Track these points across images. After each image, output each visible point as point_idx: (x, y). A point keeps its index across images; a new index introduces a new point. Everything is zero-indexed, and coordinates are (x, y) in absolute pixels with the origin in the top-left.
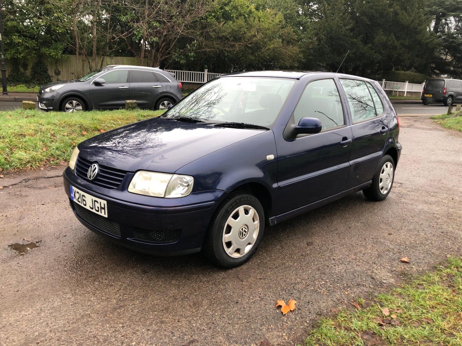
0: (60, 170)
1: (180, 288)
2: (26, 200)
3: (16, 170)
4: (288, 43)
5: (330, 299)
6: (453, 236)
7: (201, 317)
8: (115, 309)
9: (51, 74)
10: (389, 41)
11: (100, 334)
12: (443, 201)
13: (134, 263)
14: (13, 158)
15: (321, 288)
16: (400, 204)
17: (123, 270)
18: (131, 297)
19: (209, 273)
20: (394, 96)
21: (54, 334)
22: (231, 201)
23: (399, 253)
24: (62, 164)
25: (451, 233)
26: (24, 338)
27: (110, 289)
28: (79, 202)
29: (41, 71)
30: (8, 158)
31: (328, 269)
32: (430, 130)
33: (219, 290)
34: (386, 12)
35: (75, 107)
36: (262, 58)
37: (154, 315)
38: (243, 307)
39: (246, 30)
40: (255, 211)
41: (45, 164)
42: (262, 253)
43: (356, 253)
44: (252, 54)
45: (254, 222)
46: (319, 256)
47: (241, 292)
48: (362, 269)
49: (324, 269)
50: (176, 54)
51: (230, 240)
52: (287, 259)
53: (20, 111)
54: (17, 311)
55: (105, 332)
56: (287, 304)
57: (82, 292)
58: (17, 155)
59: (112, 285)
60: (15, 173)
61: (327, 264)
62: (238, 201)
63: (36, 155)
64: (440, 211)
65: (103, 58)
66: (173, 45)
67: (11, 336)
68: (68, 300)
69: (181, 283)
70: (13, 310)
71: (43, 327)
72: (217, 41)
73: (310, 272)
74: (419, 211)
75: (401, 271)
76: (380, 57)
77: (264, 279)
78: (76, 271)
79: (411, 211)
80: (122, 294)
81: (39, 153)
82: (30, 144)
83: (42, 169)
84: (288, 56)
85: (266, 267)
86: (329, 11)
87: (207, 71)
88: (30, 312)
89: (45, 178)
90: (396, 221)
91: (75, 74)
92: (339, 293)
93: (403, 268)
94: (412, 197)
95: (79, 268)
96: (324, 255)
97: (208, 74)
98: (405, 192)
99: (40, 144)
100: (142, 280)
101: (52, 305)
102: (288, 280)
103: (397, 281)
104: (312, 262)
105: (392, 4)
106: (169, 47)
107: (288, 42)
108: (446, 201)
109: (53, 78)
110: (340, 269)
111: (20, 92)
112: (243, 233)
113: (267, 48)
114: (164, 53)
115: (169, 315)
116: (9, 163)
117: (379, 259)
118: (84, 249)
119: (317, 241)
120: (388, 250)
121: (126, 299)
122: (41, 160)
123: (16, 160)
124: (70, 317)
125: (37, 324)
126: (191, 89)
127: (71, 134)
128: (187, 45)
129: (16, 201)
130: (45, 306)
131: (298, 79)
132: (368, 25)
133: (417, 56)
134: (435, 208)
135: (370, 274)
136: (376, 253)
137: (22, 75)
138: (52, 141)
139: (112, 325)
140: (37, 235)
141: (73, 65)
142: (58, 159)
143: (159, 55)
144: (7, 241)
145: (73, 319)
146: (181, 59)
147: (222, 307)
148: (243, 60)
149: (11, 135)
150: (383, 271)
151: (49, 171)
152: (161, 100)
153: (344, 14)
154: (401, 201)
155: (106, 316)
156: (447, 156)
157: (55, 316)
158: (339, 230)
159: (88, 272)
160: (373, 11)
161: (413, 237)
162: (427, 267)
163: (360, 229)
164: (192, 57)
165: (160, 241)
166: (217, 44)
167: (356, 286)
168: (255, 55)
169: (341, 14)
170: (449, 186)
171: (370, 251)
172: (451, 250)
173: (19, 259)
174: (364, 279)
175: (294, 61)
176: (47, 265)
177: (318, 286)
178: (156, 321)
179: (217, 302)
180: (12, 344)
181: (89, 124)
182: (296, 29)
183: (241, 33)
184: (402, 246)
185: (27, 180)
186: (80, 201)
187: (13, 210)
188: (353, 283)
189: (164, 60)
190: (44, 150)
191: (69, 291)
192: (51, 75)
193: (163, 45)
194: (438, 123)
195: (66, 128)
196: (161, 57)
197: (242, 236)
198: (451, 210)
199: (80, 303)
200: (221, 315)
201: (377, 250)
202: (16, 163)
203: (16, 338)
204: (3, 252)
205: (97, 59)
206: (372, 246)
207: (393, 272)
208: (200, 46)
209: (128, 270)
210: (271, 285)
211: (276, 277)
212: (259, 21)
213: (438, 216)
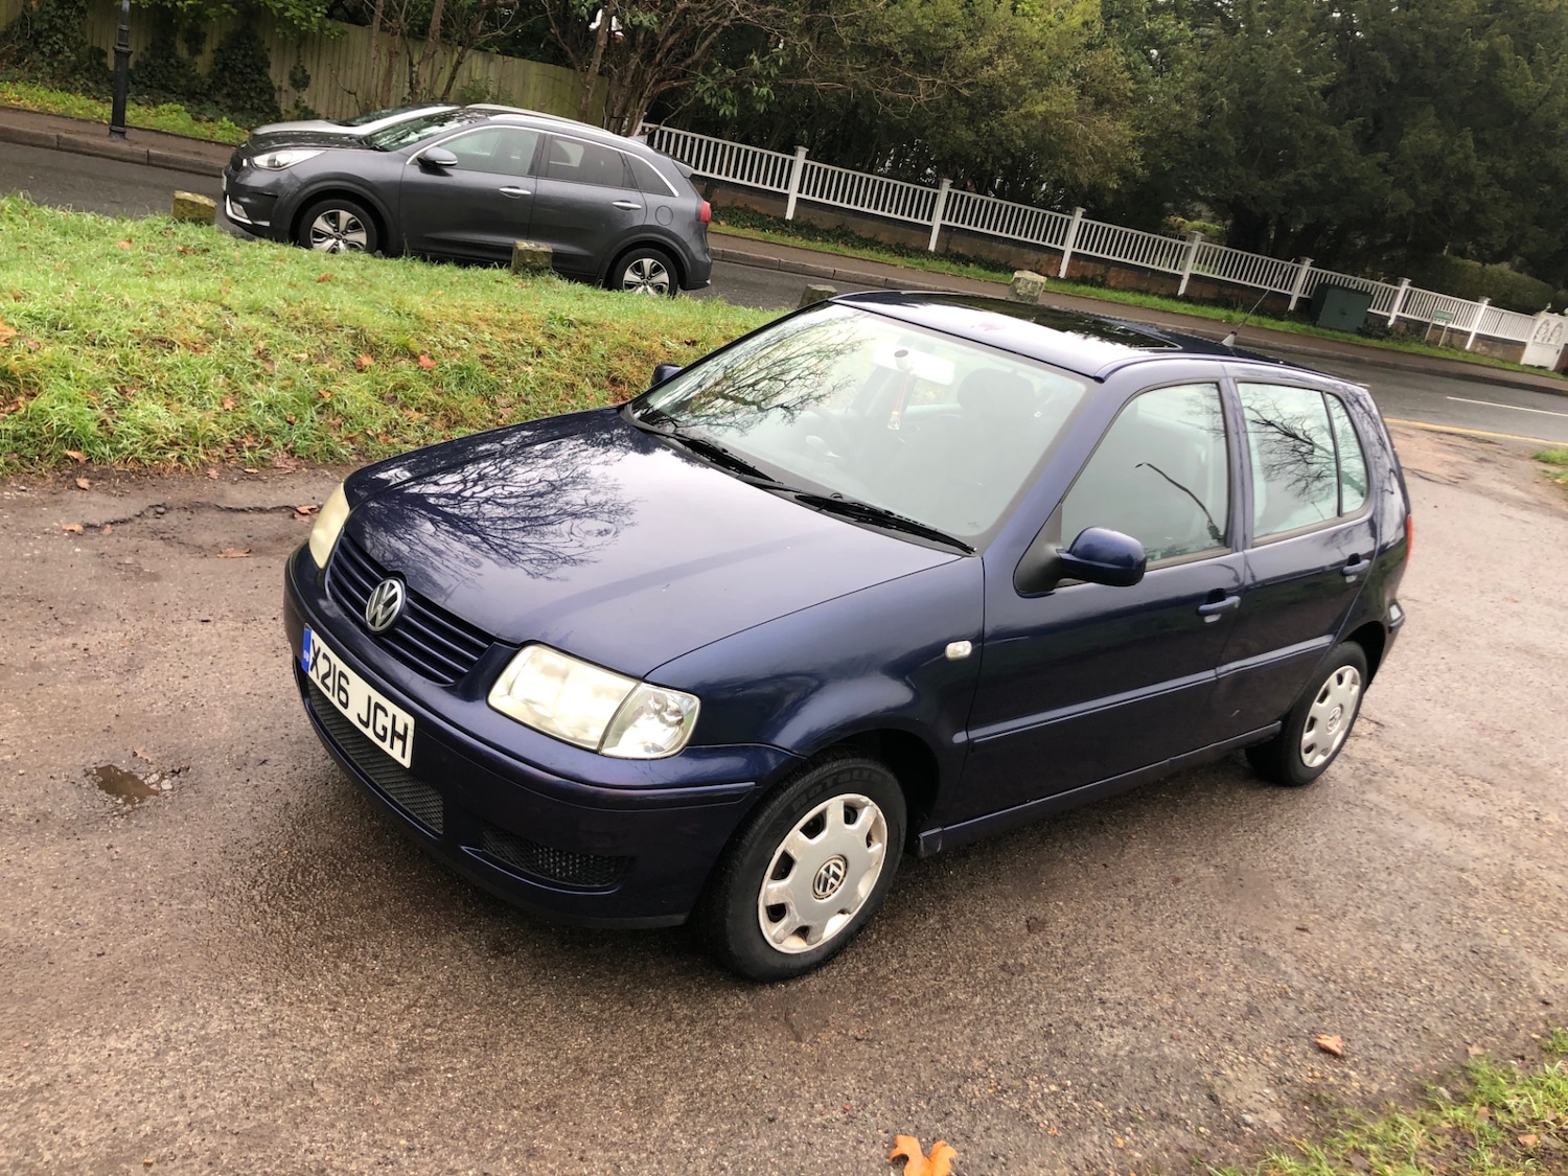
0: (269, 485)
1: (600, 1032)
2: (153, 594)
3: (131, 465)
4: (1101, 102)
5: (1063, 1156)
6: (1505, 970)
7: (653, 1153)
8: (391, 1076)
9: (278, 79)
10: (1453, 153)
11: (336, 1163)
12: (1506, 822)
13: (471, 907)
14: (124, 423)
15: (1043, 1108)
16: (1358, 810)
17: (431, 928)
18: (447, 1038)
19: (701, 987)
20: (1428, 343)
21: (199, 1139)
22: (807, 778)
23: (1316, 1010)
24: (278, 464)
25: (1501, 960)
26: (107, 1139)
27: (387, 994)
28: (328, 688)
29: (246, 66)
30: (109, 420)
31: (1079, 1038)
32: (1525, 505)
33: (723, 1062)
34: (1460, 48)
35: (345, 232)
36: (1001, 144)
37: (510, 1120)
38: (788, 1140)
39: (962, 37)
40: (880, 813)
41: (224, 455)
42: (879, 938)
43: (1176, 988)
44: (970, 121)
45: (869, 845)
46: (1056, 980)
47: (791, 1079)
48: (1185, 1058)
49: (1065, 1037)
50: (710, 83)
51: (781, 902)
52: (955, 976)
53: (163, 225)
54: (94, 1033)
55: (354, 1158)
56: (926, 1152)
57: (297, 992)
58: (140, 413)
59: (392, 984)
60: (127, 476)
61: (1076, 1017)
62: (829, 782)
63: (200, 421)
64: (1487, 860)
65: (462, 56)
66: (703, 46)
67: (70, 1123)
68: (252, 1018)
69: (606, 1015)
70: (82, 1026)
71: (169, 1104)
72: (857, 61)
73: (1018, 1038)
74: (1415, 852)
75: (1311, 1086)
76: (1408, 205)
77: (870, 1042)
78: (285, 907)
79: (1389, 845)
80: (418, 1021)
81: (209, 416)
82: (185, 378)
83: (213, 473)
84: (1090, 150)
85: (882, 997)
86: (1264, 13)
87: (804, 154)
88: (131, 1043)
89: (219, 509)
90: (1332, 877)
91: (359, 94)
92: (1096, 1138)
93: (1317, 1074)
94: (1403, 787)
95: (297, 899)
96: (1072, 980)
97: (805, 166)
98: (1386, 762)
99: (216, 385)
100: (489, 979)
101: (203, 1027)
102: (944, 1059)
103: (1289, 1122)
104: (1032, 1001)
105: (1488, 24)
106: (690, 54)
107: (1100, 100)
108: (1515, 824)
109: (284, 95)
110: (1113, 1042)
111: (167, 134)
112: (826, 880)
113: (1022, 111)
114: (669, 70)
115: (557, 1128)
116: (111, 437)
117: (1248, 1024)
118: (317, 822)
119: (1062, 916)
120: (1283, 995)
121: (430, 1045)
122: (214, 442)
123: (135, 431)
124: (254, 1083)
125: (149, 1093)
126: (738, 208)
127: (320, 359)
128: (753, 56)
129: (122, 591)
130: (181, 1025)
131: (1100, 380)
132: (1389, 84)
133: (1539, 221)
134: (1471, 846)
135: (1209, 1078)
136: (1243, 997)
137: (181, 70)
138: (258, 376)
139: (377, 1136)
140: (176, 741)
141: (357, 61)
142: (268, 443)
143: (651, 75)
144: (81, 754)
145: (262, 1091)
146: (724, 100)
147: (723, 1126)
148: (933, 137)
149: (129, 337)
150: (1254, 1076)
151: (234, 483)
152: (633, 252)
153: (1313, 33)
154: (1366, 797)
155: (364, 1100)
156: (1558, 632)
157: (208, 1072)
158: (1140, 886)
159: (321, 918)
160: (1416, 37)
161: (1376, 953)
162: (1397, 1083)
163: (1208, 890)
164: (761, 99)
165: (563, 880)
166: (853, 69)
167: (1155, 1119)
168: (979, 129)
169: (1303, 32)
170: (1538, 763)
171: (1224, 988)
172: (1488, 1026)
173: (114, 828)
174: (1185, 1098)
175: (1107, 170)
176: (199, 869)
177: (1035, 1101)
178: (512, 1144)
179: (709, 1105)
180: (69, 1154)
181: (386, 331)
182: (1136, 56)
183: (942, 44)
184: (1332, 986)
185: (162, 510)
186: (331, 686)
187: (110, 627)
188: (1146, 1108)
189: (663, 96)
190: (227, 406)
191: (259, 982)
192: (276, 84)
193: (671, 41)
194: (1558, 481)
195: (307, 334)
196: (658, 82)
197: (824, 890)
198: (1522, 864)
199: (289, 1034)
200: (716, 1157)
201: (1248, 989)
202: (132, 443)
203: (83, 1133)
204: (66, 792)
205: (439, 56)
206: (1236, 968)
207: (1283, 1083)
208: (794, 68)
209: (448, 933)
210: (888, 1068)
211: (906, 1040)
212: (1014, 9)
213: (1474, 882)
